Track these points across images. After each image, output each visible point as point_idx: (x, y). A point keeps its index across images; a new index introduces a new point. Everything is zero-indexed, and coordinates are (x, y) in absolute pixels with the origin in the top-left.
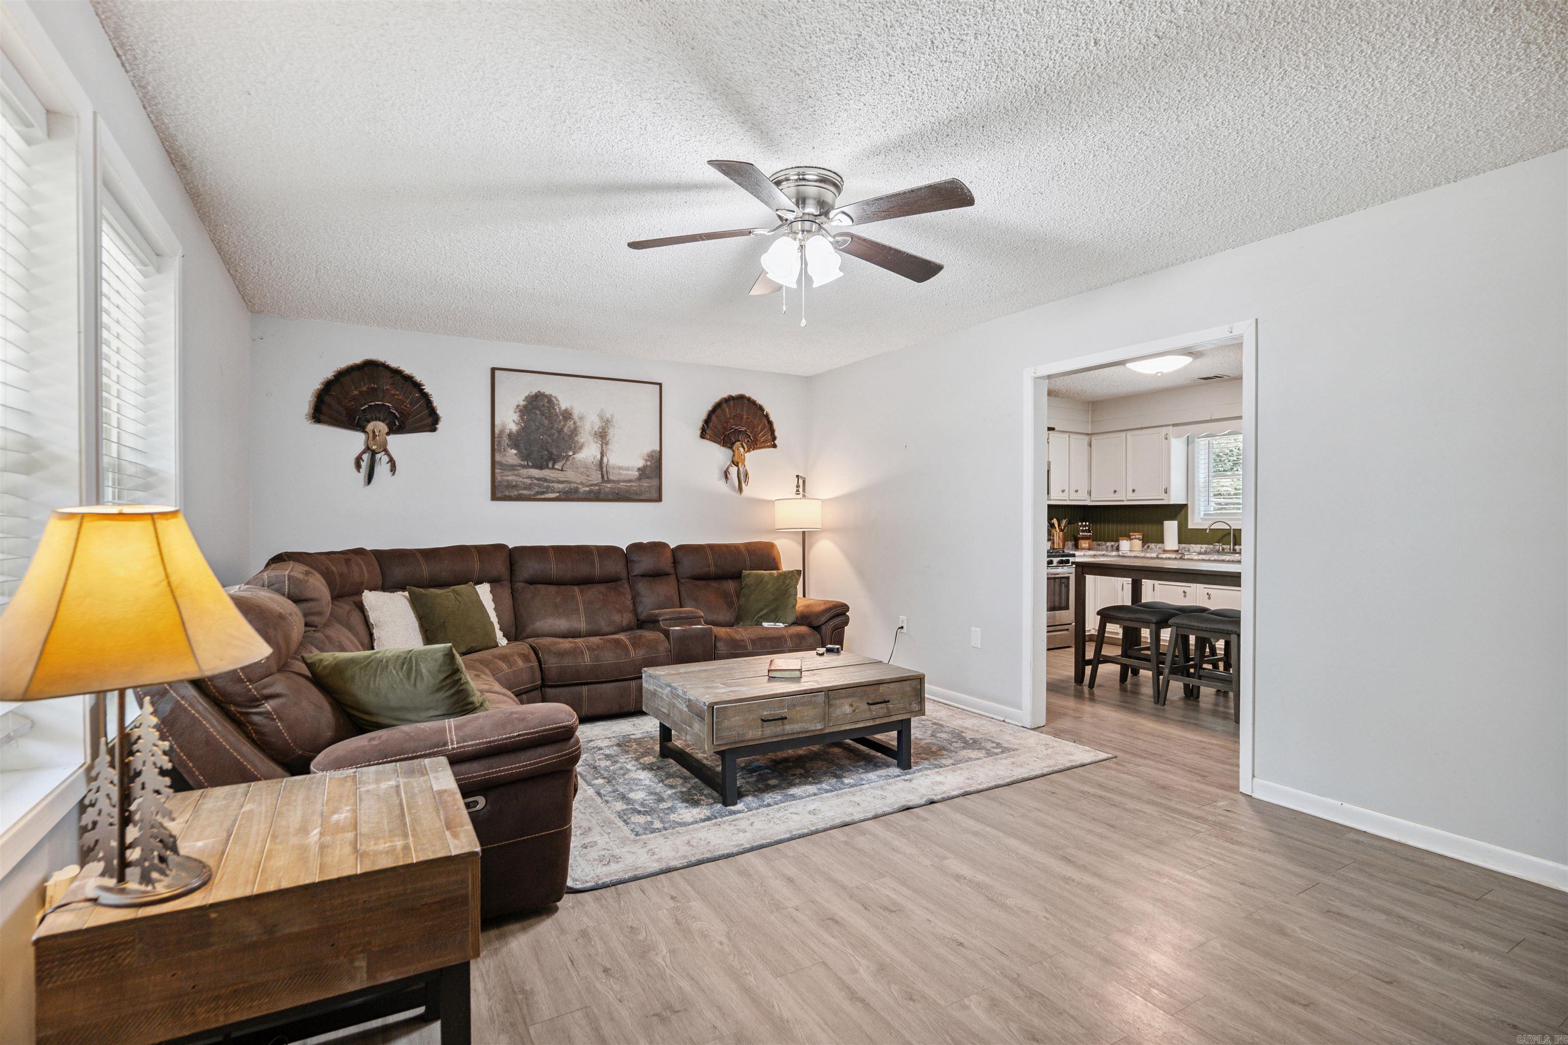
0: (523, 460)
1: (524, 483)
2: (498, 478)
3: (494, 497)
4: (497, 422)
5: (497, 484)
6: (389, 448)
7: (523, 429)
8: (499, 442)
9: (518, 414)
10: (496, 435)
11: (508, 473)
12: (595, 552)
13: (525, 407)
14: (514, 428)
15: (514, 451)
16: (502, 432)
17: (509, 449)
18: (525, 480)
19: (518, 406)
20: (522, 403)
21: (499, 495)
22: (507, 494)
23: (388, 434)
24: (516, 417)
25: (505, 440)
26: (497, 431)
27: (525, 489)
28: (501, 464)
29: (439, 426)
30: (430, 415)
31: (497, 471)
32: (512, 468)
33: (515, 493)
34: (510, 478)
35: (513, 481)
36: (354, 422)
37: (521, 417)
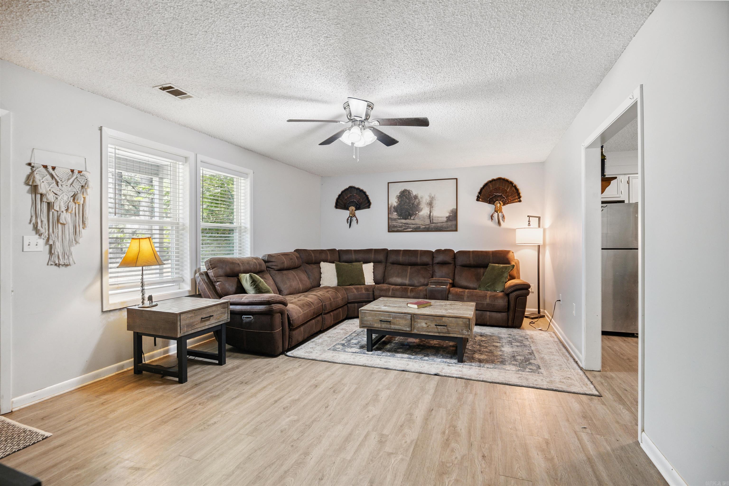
0: (399, 216)
1: (399, 225)
2: (390, 224)
3: (389, 231)
4: (390, 203)
5: (390, 226)
6: (356, 215)
7: (399, 204)
8: (390, 210)
9: (397, 199)
10: (389, 208)
11: (393, 222)
12: (419, 253)
13: (400, 196)
14: (395, 204)
15: (396, 213)
16: (391, 206)
17: (394, 213)
18: (400, 224)
19: (397, 196)
20: (399, 194)
21: (390, 230)
22: (393, 229)
23: (355, 210)
24: (396, 200)
25: (393, 209)
26: (389, 206)
27: (400, 227)
28: (391, 218)
29: (371, 206)
30: (368, 203)
31: (390, 221)
32: (395, 219)
33: (396, 229)
34: (394, 224)
35: (395, 225)
36: (346, 208)
37: (398, 200)
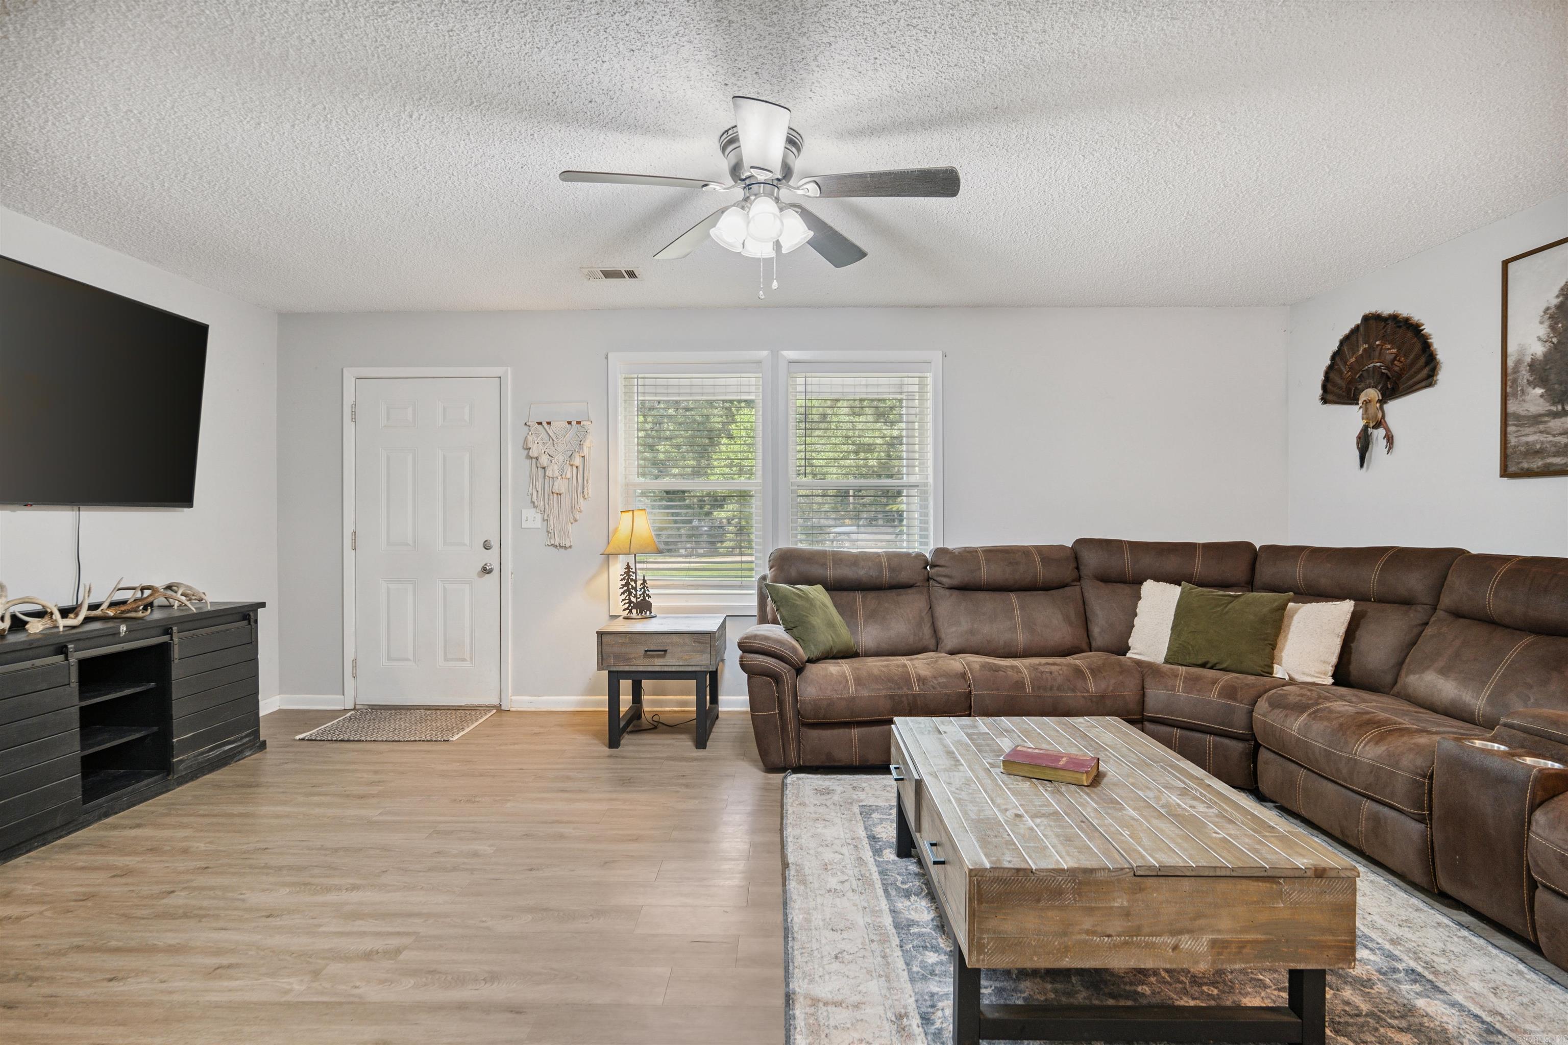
0: (1554, 403)
1: (1555, 444)
2: (1513, 441)
3: (1505, 473)
4: (1512, 348)
5: (1509, 451)
6: (1390, 420)
7: (1556, 347)
8: (1515, 381)
9: (1547, 323)
10: (1509, 371)
11: (1527, 430)
13: (1559, 307)
14: (1538, 349)
15: (1539, 391)
16: (1518, 362)
17: (1530, 389)
18: (1558, 439)
19: (1548, 309)
20: (1555, 302)
21: (1512, 469)
22: (1525, 465)
23: (1383, 401)
24: (1543, 330)
25: (1525, 375)
26: (1510, 363)
27: (1556, 454)
28: (1518, 417)
30: (1427, 364)
31: (1511, 429)
32: (1535, 420)
33: (1537, 463)
34: (1531, 439)
35: (1534, 443)
37: (1553, 328)
